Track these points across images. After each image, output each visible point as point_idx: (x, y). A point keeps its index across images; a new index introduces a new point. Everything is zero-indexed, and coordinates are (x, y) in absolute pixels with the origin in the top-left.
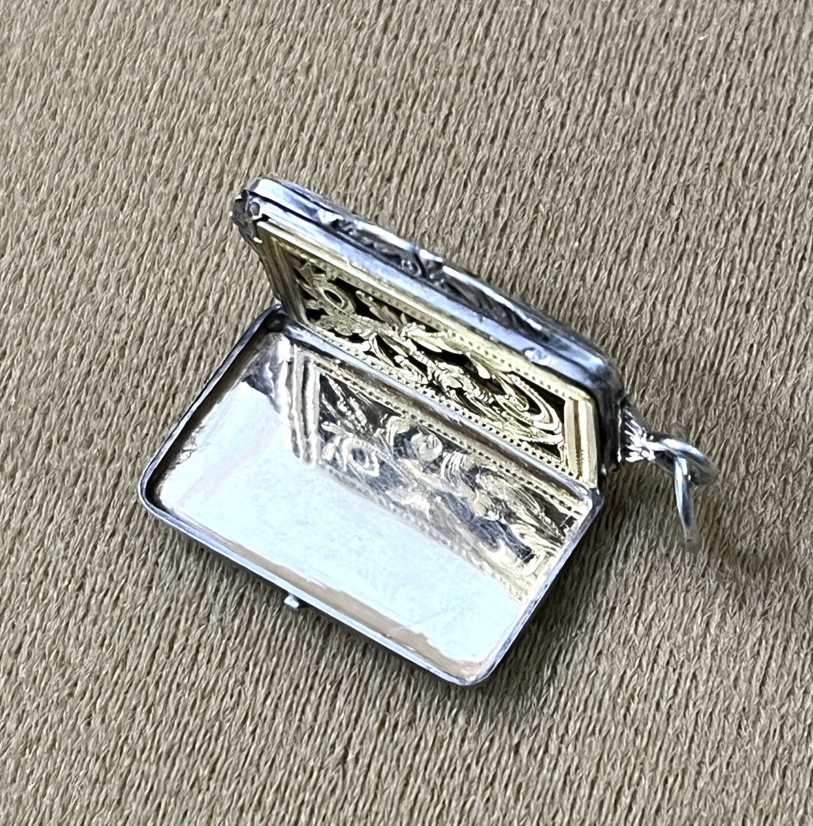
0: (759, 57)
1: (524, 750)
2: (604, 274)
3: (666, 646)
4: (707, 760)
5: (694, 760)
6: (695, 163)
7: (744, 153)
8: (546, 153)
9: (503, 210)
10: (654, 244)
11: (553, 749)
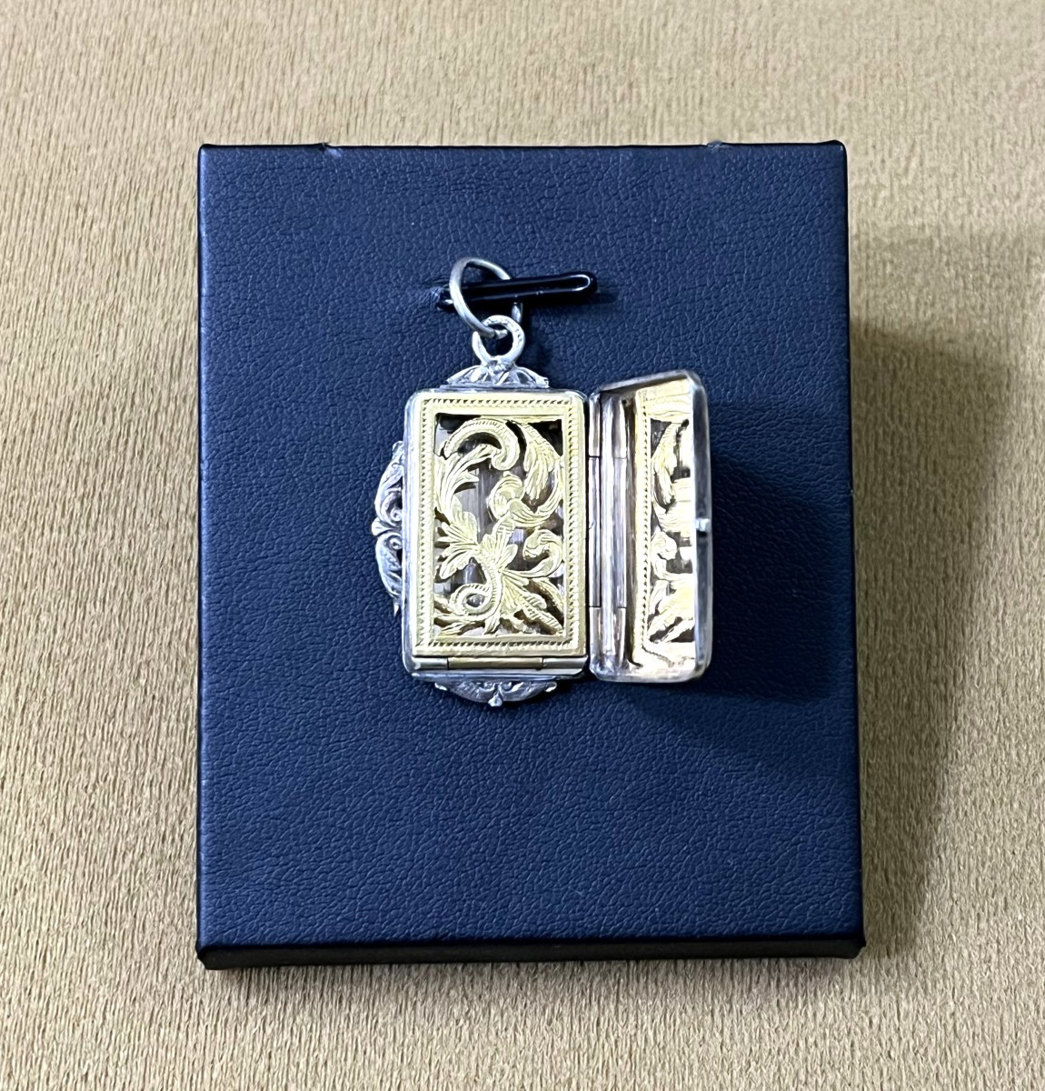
0: (185, 566)
1: (91, 1077)
2: (99, 731)
3: (179, 986)
4: (217, 1058)
5: (208, 1060)
6: (151, 645)
7: (184, 634)
8: (46, 654)
9: (21, 698)
10: (131, 706)
11: (111, 1073)
